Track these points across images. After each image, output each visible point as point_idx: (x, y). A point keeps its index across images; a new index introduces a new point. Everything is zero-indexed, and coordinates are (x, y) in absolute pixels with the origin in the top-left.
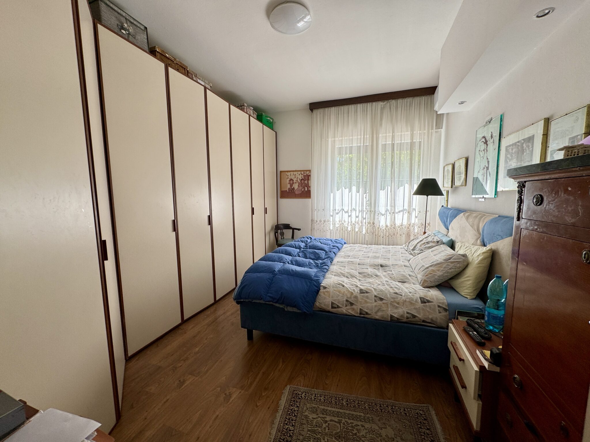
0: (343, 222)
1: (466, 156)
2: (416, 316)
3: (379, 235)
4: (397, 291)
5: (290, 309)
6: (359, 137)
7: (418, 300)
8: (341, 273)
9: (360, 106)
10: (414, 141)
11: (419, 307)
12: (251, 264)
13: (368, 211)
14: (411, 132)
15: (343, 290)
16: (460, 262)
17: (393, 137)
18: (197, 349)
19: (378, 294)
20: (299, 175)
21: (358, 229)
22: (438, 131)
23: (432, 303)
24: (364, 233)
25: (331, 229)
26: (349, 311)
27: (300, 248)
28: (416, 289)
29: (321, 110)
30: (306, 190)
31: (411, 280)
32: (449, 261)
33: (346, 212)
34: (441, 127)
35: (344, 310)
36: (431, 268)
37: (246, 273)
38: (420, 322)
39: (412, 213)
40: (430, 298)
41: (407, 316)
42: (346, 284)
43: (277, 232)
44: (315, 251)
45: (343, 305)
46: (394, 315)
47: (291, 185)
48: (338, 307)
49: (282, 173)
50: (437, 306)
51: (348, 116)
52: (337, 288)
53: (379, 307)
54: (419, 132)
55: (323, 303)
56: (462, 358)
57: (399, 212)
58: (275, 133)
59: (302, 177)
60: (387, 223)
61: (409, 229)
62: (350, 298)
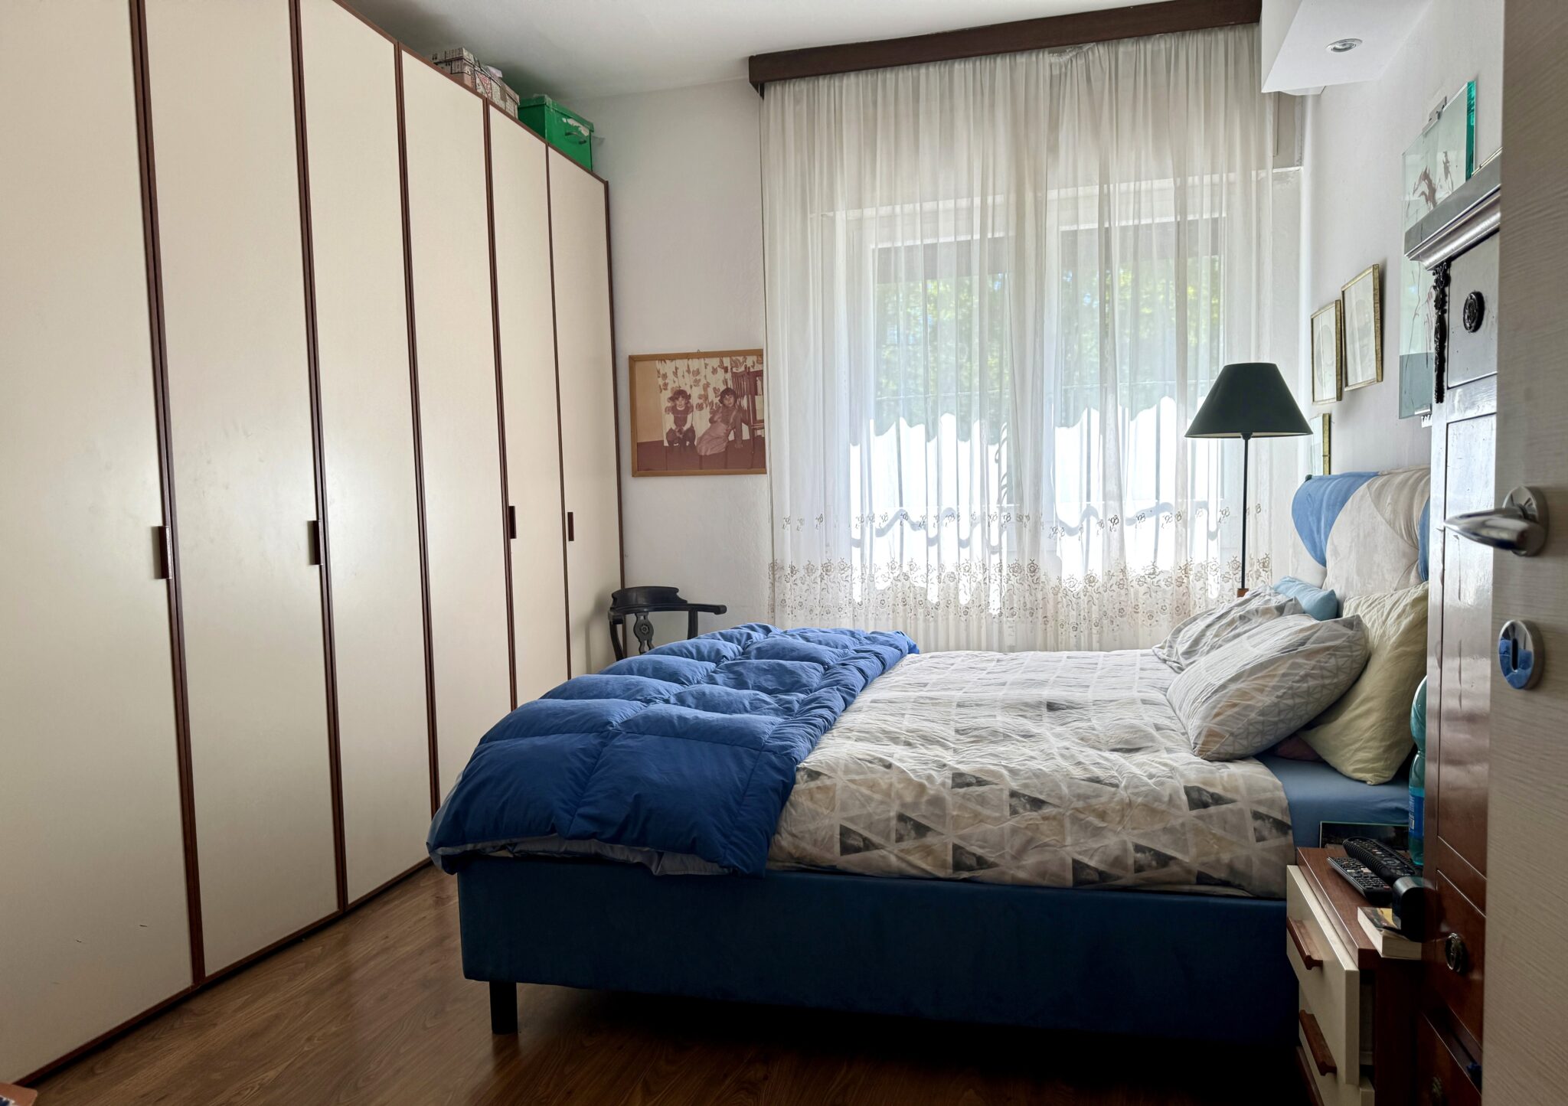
0: (906, 569)
1: (1377, 261)
2: (1172, 858)
3: (1061, 618)
4: (1098, 772)
5: (673, 865)
6: (963, 203)
7: (1179, 798)
8: (884, 732)
9: (962, 70)
10: (1190, 218)
11: (1183, 825)
12: (505, 710)
13: (1009, 516)
14: (1178, 180)
15: (883, 778)
16: (1336, 648)
17: (1104, 200)
18: (272, 1074)
19: (1026, 786)
20: (714, 371)
21: (969, 598)
22: (1286, 174)
23: (1230, 806)
24: (996, 613)
25: (858, 600)
26: (912, 858)
27: (717, 657)
28: (1175, 764)
29: (801, 87)
30: (746, 435)
31: (1162, 740)
32: (1301, 649)
33: (915, 526)
34: (1297, 157)
35: (892, 856)
36: (1233, 687)
37: (483, 741)
38: (1188, 883)
39: (1193, 519)
40: (1225, 789)
41: (1135, 862)
42: (901, 760)
43: (622, 621)
44: (779, 665)
45: (887, 837)
46: (1085, 860)
47: (680, 420)
48: (868, 845)
49: (639, 365)
50: (1249, 816)
51: (916, 115)
52: (863, 773)
53: (1030, 834)
54: (1207, 179)
55: (807, 836)
56: (1316, 957)
57: (1141, 517)
58: (601, 186)
59: (725, 382)
60: (1090, 567)
61: (1182, 589)
62: (915, 805)
